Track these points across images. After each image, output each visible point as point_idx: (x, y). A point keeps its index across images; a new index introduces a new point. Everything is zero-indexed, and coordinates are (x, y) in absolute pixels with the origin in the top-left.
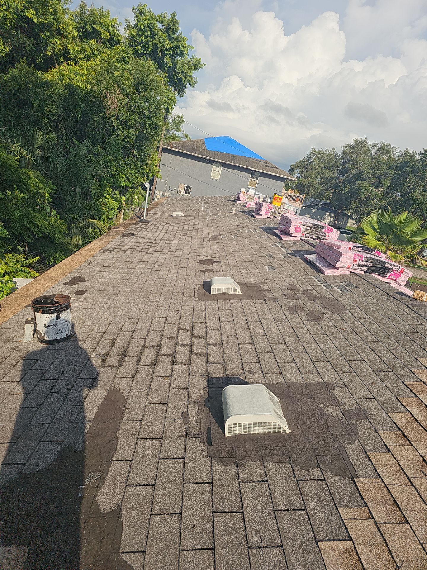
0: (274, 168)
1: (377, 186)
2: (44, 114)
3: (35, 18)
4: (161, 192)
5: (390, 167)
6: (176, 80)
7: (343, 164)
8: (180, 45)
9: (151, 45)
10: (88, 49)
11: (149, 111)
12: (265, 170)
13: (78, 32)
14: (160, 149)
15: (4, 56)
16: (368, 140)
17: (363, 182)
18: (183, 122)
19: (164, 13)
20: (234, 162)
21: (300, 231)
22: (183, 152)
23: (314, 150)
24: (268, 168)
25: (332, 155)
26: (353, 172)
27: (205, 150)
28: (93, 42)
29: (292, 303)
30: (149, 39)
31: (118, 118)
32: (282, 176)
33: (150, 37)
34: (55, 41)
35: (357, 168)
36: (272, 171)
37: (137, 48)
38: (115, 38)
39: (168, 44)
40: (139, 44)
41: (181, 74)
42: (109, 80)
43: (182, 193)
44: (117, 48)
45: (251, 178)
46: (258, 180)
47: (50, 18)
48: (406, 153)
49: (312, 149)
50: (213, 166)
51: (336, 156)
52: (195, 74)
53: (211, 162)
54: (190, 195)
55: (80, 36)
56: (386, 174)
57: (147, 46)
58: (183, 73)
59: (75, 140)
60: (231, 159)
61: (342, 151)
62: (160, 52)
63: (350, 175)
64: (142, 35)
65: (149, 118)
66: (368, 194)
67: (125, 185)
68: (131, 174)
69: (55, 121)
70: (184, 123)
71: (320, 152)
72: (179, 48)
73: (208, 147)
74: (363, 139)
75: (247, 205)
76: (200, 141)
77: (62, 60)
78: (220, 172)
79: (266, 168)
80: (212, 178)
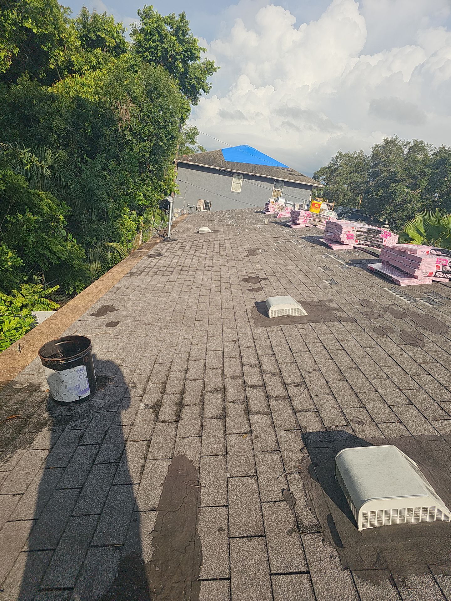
0: (299, 175)
1: (413, 187)
2: (51, 131)
3: (34, 28)
4: (179, 210)
5: (426, 166)
6: (189, 87)
7: (373, 167)
8: (192, 48)
9: (161, 50)
10: (93, 59)
11: (164, 119)
12: (289, 178)
13: (82, 42)
14: (176, 163)
15: (5, 72)
16: (399, 139)
17: (397, 184)
18: (197, 133)
19: (171, 14)
20: (255, 172)
21: (353, 238)
22: (200, 165)
23: (341, 154)
24: (292, 176)
25: (361, 157)
26: (385, 174)
27: (224, 162)
28: (98, 50)
29: (376, 323)
30: (158, 43)
31: (131, 130)
32: (309, 184)
33: (159, 41)
34: (58, 53)
35: (390, 170)
36: (297, 179)
37: (145, 54)
38: (121, 45)
39: (179, 48)
40: (147, 49)
41: (193, 80)
42: (119, 89)
43: (202, 209)
44: (124, 56)
45: (275, 188)
46: (282, 190)
47: (50, 28)
48: (442, 150)
49: (338, 152)
50: (233, 178)
51: (365, 158)
52: (209, 79)
53: (231, 174)
54: (210, 211)
55: (84, 45)
56: (423, 174)
57: (155, 51)
58: (196, 78)
59: (86, 158)
60: (252, 169)
61: (371, 153)
62: (170, 57)
63: (381, 177)
64: (150, 40)
65: (164, 127)
66: (404, 197)
67: (142, 204)
68: (148, 191)
69: (64, 137)
70: (198, 135)
71: (346, 156)
72: (191, 52)
73: (227, 158)
74: (394, 137)
75: (279, 215)
76: (217, 152)
77: (66, 73)
78: (241, 184)
79: (290, 176)
80: (233, 191)
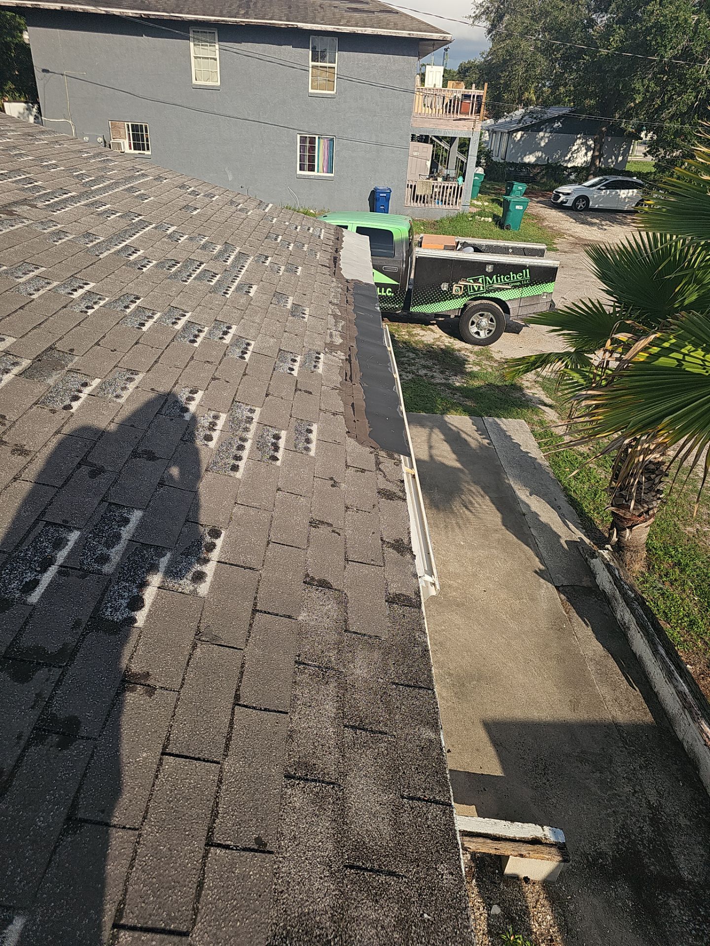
0: (381, 11)
12: (348, 21)
20: (247, 13)
24: (357, 15)
32: (404, 33)
43: (126, 150)
46: (335, 65)
50: (192, 44)
53: (178, 29)
54: (149, 153)
60: (240, 6)
78: (215, 59)
79: (350, 17)
80: (198, 83)
